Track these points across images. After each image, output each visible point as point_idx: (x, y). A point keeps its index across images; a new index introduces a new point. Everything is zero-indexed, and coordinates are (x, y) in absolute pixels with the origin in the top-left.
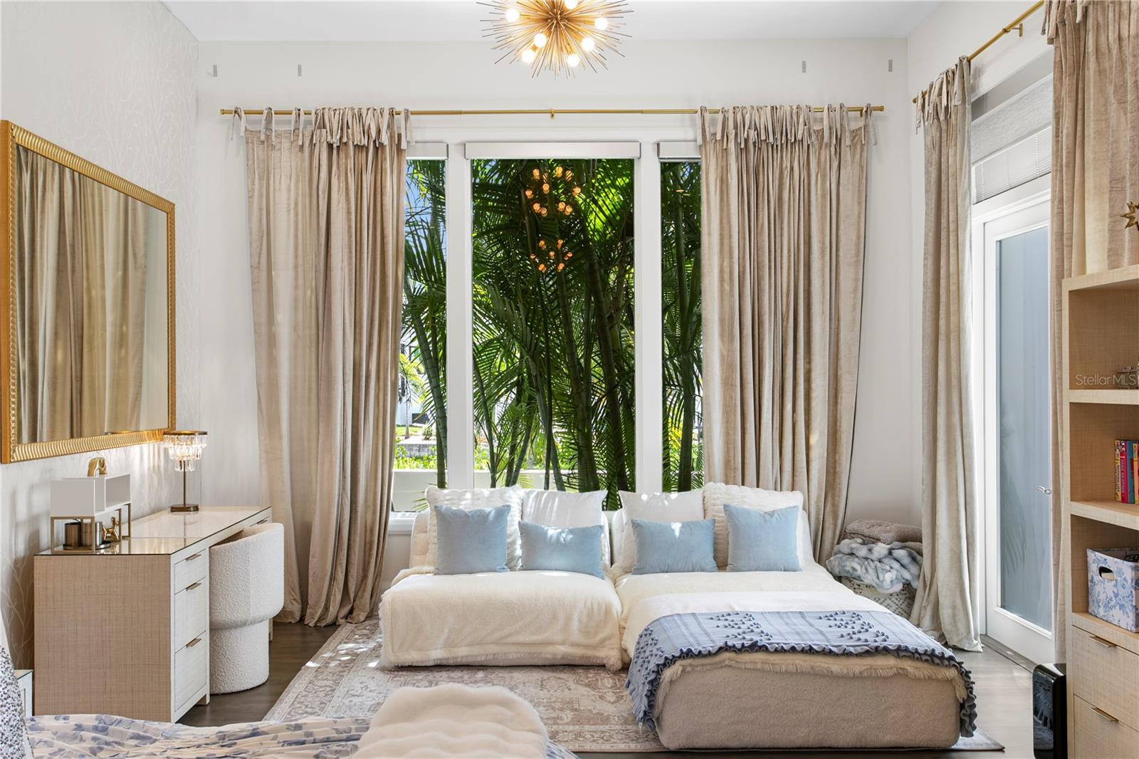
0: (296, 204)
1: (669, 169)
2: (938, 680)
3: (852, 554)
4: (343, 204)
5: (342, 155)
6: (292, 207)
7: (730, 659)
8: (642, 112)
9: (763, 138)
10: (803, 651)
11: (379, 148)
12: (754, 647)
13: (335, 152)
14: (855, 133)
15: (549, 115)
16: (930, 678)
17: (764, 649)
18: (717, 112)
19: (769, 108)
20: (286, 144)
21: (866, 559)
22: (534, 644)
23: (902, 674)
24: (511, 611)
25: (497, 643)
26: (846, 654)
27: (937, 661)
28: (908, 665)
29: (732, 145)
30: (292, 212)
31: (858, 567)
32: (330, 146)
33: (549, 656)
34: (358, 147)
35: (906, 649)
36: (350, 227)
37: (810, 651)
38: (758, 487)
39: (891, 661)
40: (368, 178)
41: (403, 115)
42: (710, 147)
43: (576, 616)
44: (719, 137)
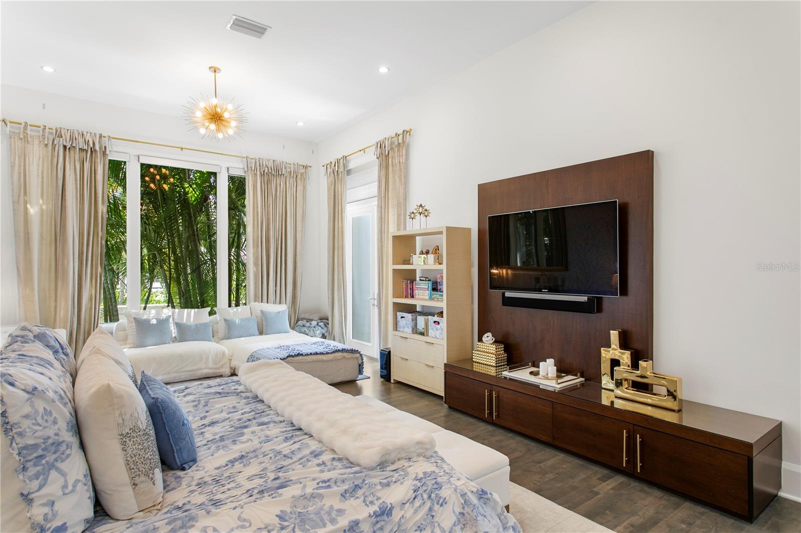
0: (43, 172)
1: (232, 179)
2: (354, 358)
3: (304, 326)
4: (73, 176)
5: (72, 152)
6: (40, 174)
7: (291, 360)
8: (222, 154)
9: (270, 171)
10: (314, 354)
11: (93, 151)
12: (299, 355)
13: (67, 150)
14: (302, 174)
15: (180, 149)
16: (352, 358)
17: (302, 355)
18: (252, 159)
19: (272, 161)
20: (36, 142)
21: (309, 327)
23: (344, 358)
24: (182, 358)
26: (327, 353)
27: (353, 352)
28: (345, 354)
29: (258, 173)
30: (40, 176)
31: (306, 330)
32: (65, 147)
33: (200, 375)
34: (81, 150)
35: (345, 349)
36: (76, 188)
37: (316, 354)
38: (262, 302)
39: (340, 354)
40: (87, 165)
41: (107, 138)
42: (250, 172)
43: (210, 357)
44: (253, 169)
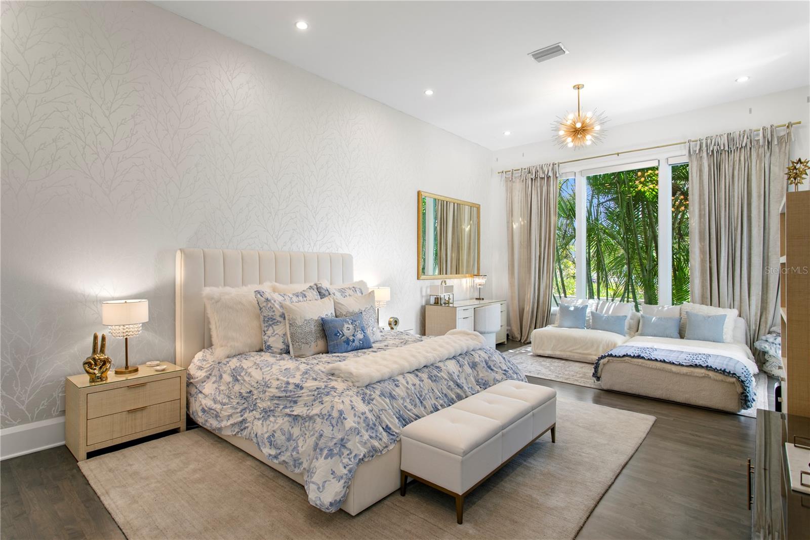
0: (521, 200)
1: (675, 169)
2: (726, 382)
3: (767, 341)
4: (536, 199)
5: (536, 181)
6: (520, 201)
7: (628, 360)
9: (722, 148)
10: (661, 361)
11: (549, 178)
12: (639, 357)
13: (533, 181)
14: (780, 139)
15: (617, 155)
16: (722, 381)
17: (643, 358)
18: (697, 141)
19: (726, 135)
20: (518, 180)
21: (773, 343)
22: (583, 354)
23: (708, 377)
25: (571, 351)
26: (681, 365)
27: (726, 374)
28: (711, 374)
29: (705, 154)
30: (520, 203)
32: (532, 179)
33: (590, 359)
34: (542, 178)
35: (711, 367)
36: (538, 206)
37: (664, 361)
39: (703, 371)
40: (545, 189)
41: (557, 165)
42: (694, 158)
43: (601, 346)
44: (697, 152)
